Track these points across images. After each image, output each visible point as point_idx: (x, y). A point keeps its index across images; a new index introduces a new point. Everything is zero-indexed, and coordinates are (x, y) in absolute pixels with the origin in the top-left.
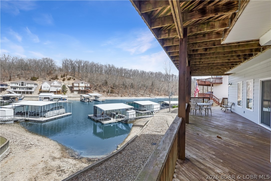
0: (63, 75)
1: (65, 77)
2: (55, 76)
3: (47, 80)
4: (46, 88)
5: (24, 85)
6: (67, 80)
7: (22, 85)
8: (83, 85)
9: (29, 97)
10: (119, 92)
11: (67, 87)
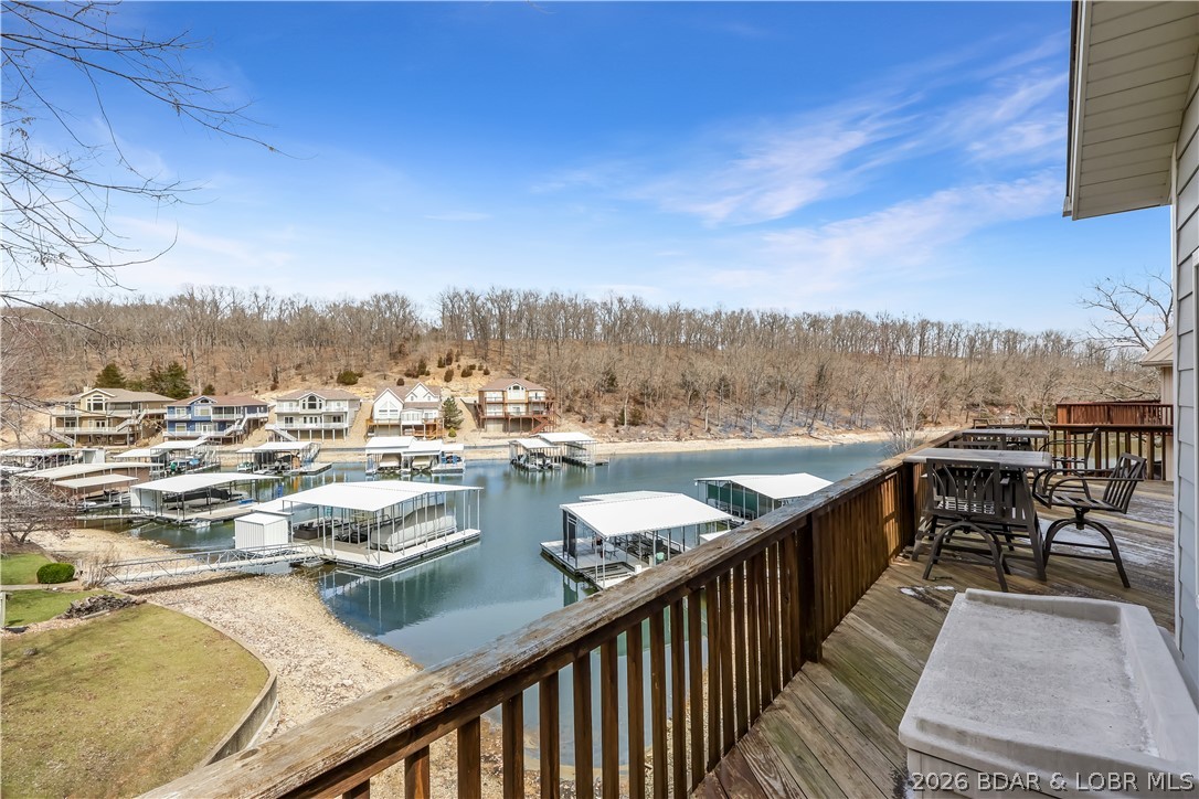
0: (444, 357)
1: (454, 365)
2: (417, 365)
3: (392, 380)
4: (389, 415)
5: (318, 406)
6: (460, 378)
7: (312, 406)
8: (520, 395)
9: (333, 450)
10: (665, 418)
11: (460, 406)
